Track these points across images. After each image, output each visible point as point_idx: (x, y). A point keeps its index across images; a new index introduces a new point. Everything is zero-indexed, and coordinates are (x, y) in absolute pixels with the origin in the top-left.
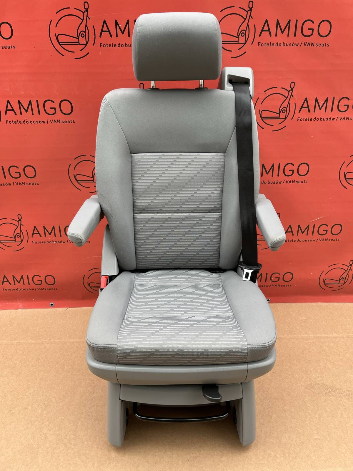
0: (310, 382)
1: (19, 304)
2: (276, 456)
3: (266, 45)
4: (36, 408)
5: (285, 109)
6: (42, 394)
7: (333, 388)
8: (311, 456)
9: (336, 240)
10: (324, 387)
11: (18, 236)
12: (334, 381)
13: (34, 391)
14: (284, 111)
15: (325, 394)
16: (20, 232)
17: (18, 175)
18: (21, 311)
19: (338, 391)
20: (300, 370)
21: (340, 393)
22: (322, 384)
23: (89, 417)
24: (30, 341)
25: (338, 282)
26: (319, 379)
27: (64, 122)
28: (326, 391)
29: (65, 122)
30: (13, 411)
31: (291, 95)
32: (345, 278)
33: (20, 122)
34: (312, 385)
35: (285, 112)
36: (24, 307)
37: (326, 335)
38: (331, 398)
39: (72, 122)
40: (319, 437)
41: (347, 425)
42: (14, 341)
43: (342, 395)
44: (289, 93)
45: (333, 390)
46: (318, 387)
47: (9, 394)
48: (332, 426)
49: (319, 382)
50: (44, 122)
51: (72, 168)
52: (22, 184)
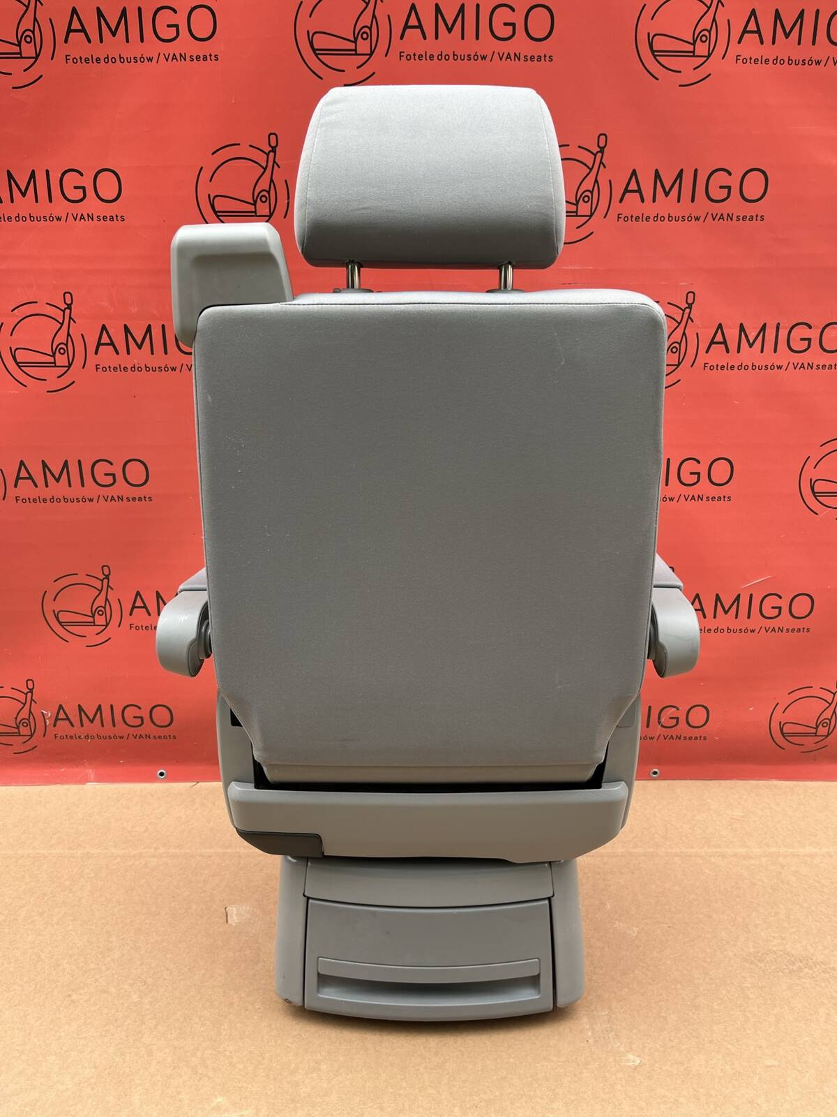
0: (754, 947)
1: (87, 770)
2: (677, 1100)
3: (634, 219)
4: (126, 991)
5: (677, 345)
6: (139, 962)
7: (808, 960)
8: (759, 1102)
9: (802, 630)
10: (786, 958)
11: (101, 613)
12: (811, 946)
13: (123, 955)
14: (674, 350)
15: (790, 972)
16: (106, 602)
17: (110, 480)
18: (91, 787)
19: (818, 966)
20: (732, 923)
21: (823, 972)
22: (781, 953)
23: (247, 1012)
24: (113, 850)
25: (814, 731)
26: (775, 942)
28: (791, 967)
30: (74, 997)
31: (689, 317)
32: (828, 721)
33: (124, 369)
34: (760, 955)
36: (100, 779)
37: (790, 850)
38: (805, 983)
40: (775, 1063)
42: (75, 852)
43: (827, 975)
44: (683, 313)
45: (807, 964)
46: (774, 958)
47: (66, 961)
48: (807, 1039)
49: (774, 949)
50: (174, 369)
52: (116, 499)
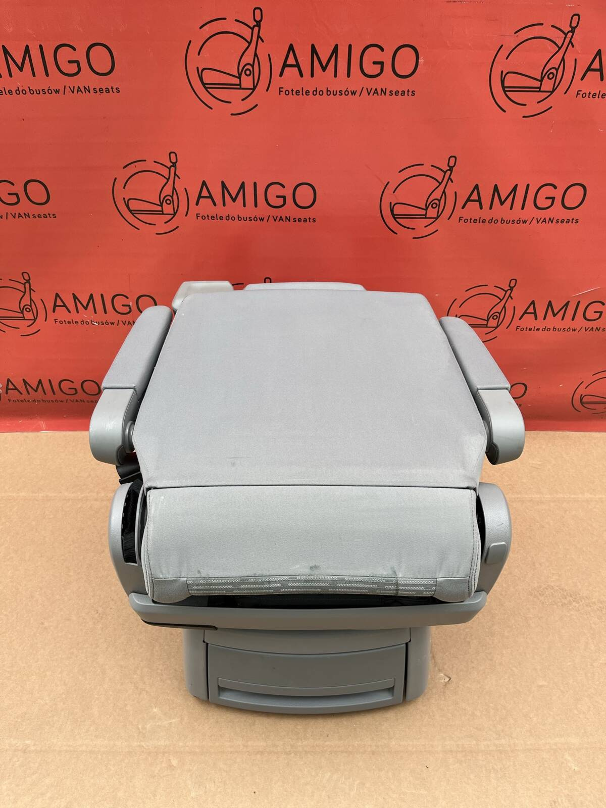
0: (538, 583)
1: (40, 422)
2: (474, 713)
4: (84, 619)
5: (554, 71)
6: (92, 594)
7: (576, 595)
8: (531, 716)
10: (560, 593)
11: (28, 310)
12: (580, 582)
13: (79, 588)
14: (551, 76)
15: (562, 605)
16: (31, 302)
17: (14, 199)
18: (44, 434)
19: (583, 600)
20: (523, 561)
21: (587, 605)
22: (557, 588)
23: (172, 636)
24: (66, 494)
26: (555, 578)
27: (98, 90)
28: (563, 601)
29: (101, 90)
30: (46, 624)
31: (570, 42)
33: (9, 92)
34: (541, 589)
35: (553, 78)
36: (50, 428)
37: (572, 496)
38: (571, 615)
39: (115, 90)
40: (545, 683)
41: (595, 664)
42: (37, 494)
43: (590, 609)
44: (565, 38)
45: (575, 599)
46: (552, 593)
47: (38, 593)
48: (569, 664)
49: (552, 584)
50: (57, 91)
51: (119, 186)
52: (23, 216)
